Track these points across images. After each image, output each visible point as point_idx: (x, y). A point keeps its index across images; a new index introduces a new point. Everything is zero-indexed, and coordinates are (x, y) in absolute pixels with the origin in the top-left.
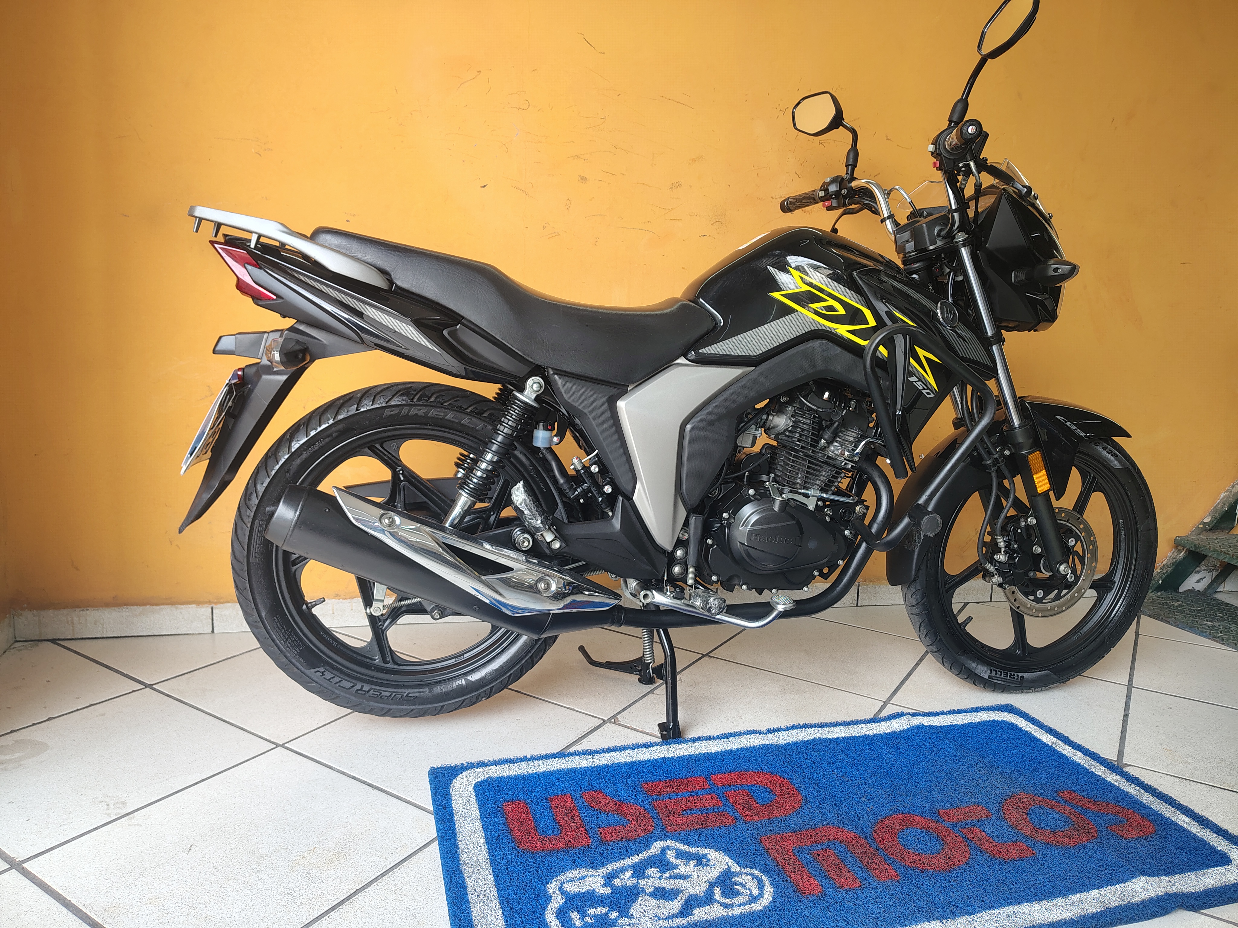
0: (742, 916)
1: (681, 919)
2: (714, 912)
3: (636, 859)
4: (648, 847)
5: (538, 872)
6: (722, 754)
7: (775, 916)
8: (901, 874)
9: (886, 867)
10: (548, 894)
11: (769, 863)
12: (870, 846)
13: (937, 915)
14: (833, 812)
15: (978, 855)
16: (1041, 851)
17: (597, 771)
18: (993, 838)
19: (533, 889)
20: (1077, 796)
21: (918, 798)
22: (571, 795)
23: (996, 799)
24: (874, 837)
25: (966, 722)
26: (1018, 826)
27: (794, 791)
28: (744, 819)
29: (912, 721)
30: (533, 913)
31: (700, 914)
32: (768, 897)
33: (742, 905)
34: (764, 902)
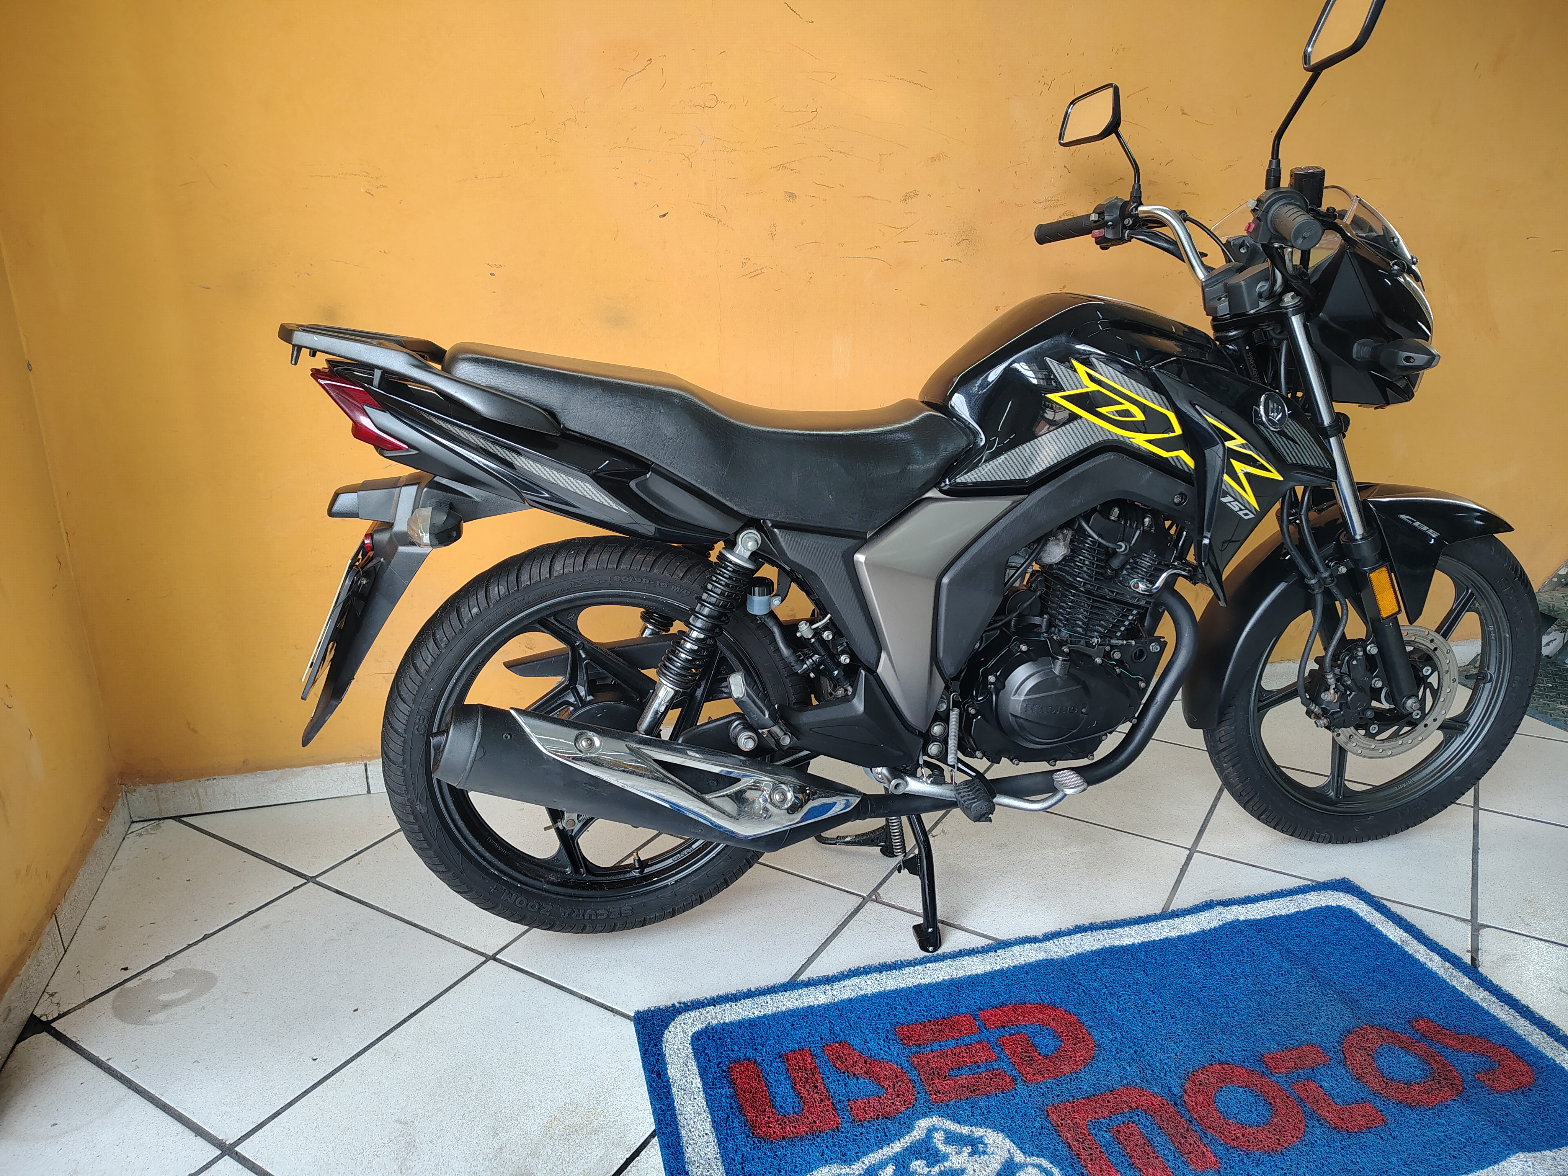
3: (897, 1147)
4: (910, 1128)
5: (780, 1172)
6: (991, 976)
8: (1221, 1159)
9: (1202, 1148)
11: (1060, 1147)
12: (1181, 1117)
14: (1133, 1065)
15: (1314, 1126)
16: (1392, 1117)
17: (838, 1010)
18: (1332, 1098)
20: (1435, 1026)
21: (1238, 1037)
22: (810, 1050)
23: (1334, 1035)
24: (1185, 1102)
25: (1292, 911)
26: (1363, 1076)
27: (1083, 1033)
28: (1024, 1079)
29: (1224, 915)
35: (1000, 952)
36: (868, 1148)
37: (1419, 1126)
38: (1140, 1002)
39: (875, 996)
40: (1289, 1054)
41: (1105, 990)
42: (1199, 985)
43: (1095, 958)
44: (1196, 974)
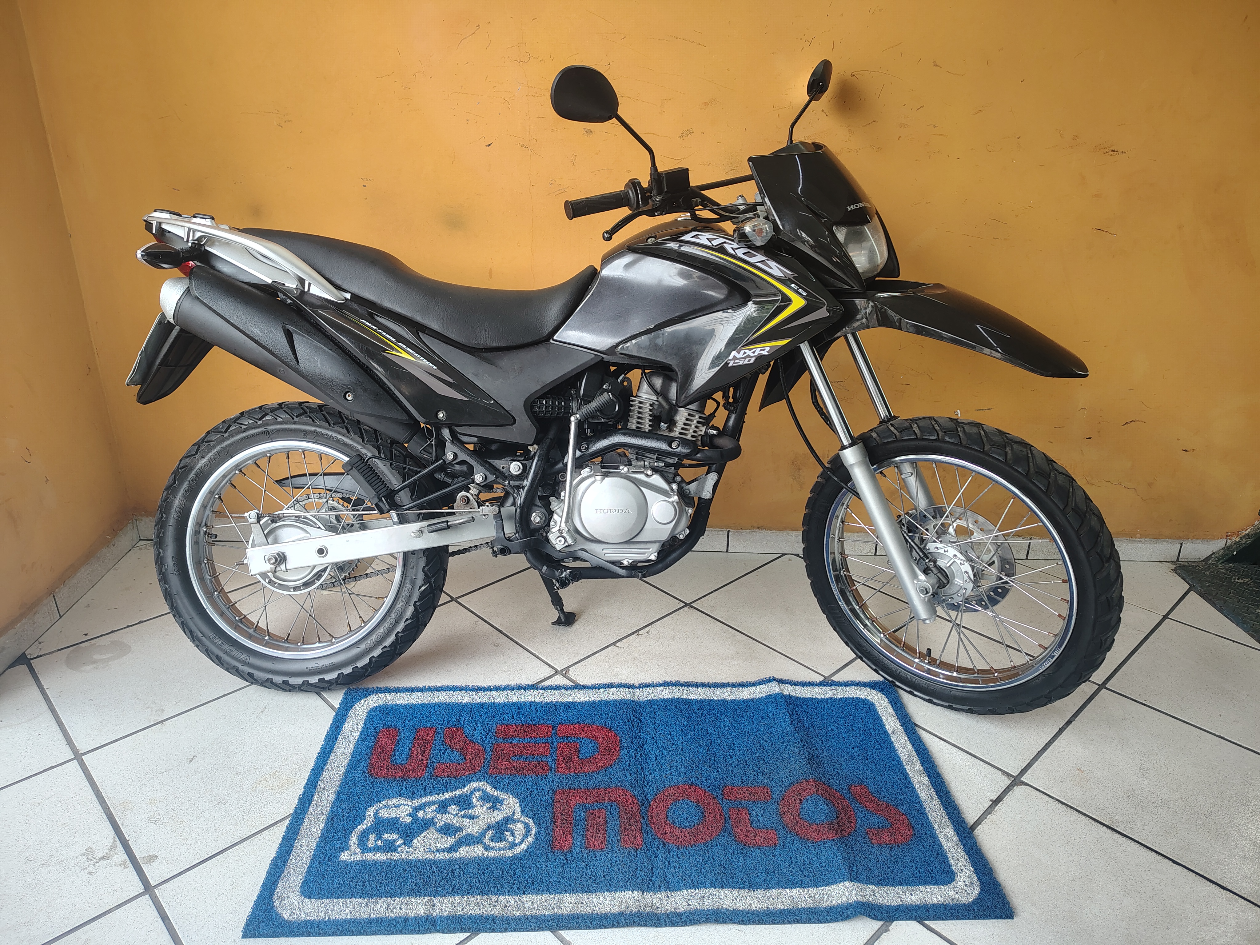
0: (493, 859)
1: (446, 853)
2: (477, 851)
3: (448, 795)
4: (464, 786)
5: (369, 796)
6: (583, 704)
7: (517, 864)
8: (645, 843)
9: (638, 834)
10: (364, 816)
11: (547, 815)
12: (639, 813)
13: (645, 887)
14: (633, 775)
15: (724, 836)
16: (784, 842)
17: (471, 708)
18: (752, 823)
19: (357, 811)
20: (866, 792)
21: (718, 771)
22: (436, 729)
23: (787, 783)
24: (650, 805)
25: (827, 697)
26: (784, 814)
27: (615, 750)
28: (556, 770)
29: (774, 688)
30: (345, 830)
31: (464, 852)
32: (524, 846)
33: (500, 849)
34: (518, 850)
35: (602, 690)
36: (431, 792)
37: (797, 852)
38: (669, 737)
39: (499, 704)
40: (745, 790)
41: (652, 726)
42: (720, 734)
43: (662, 703)
44: (724, 726)
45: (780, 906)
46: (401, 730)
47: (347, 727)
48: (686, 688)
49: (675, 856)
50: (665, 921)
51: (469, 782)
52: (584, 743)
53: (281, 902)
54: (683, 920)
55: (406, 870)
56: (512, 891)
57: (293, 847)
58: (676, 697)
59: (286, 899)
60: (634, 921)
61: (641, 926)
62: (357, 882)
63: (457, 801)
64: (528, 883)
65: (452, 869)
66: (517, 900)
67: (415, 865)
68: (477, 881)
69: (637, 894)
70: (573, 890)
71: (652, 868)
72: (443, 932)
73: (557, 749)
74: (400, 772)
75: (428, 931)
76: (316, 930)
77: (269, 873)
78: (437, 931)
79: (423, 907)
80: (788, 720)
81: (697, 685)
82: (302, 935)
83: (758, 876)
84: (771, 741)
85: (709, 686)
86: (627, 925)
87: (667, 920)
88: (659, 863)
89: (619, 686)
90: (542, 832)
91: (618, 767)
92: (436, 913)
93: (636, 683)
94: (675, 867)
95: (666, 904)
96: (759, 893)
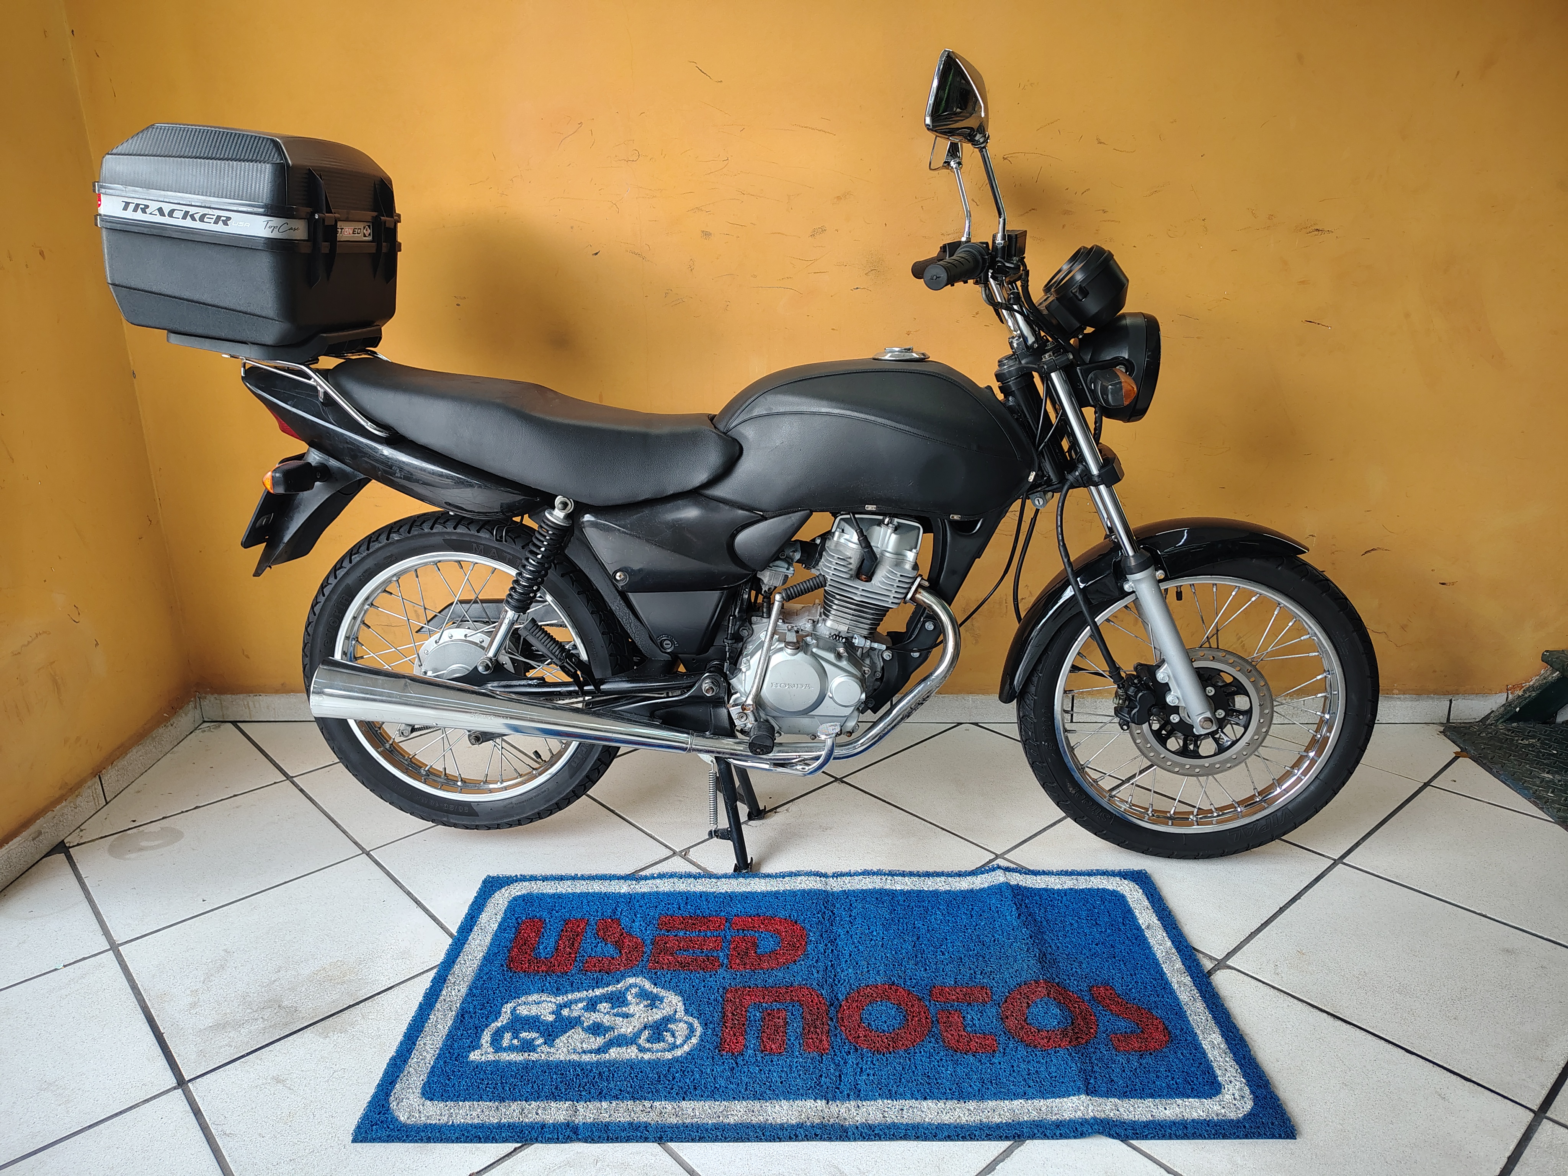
0: (649, 1062)
1: (593, 1055)
2: (630, 1053)
3: (598, 992)
4: (618, 982)
7: (677, 1067)
8: (833, 1048)
9: (824, 1038)
10: (500, 1013)
11: (716, 1015)
12: (827, 1014)
13: (830, 1095)
14: (821, 973)
15: (930, 1042)
16: (1005, 1049)
17: (630, 898)
18: (966, 1027)
19: (491, 1007)
20: (1111, 994)
21: (926, 970)
22: (588, 920)
23: (1012, 983)
24: (841, 1005)
25: (1066, 887)
26: (1007, 1018)
27: (801, 944)
28: (729, 966)
29: (999, 878)
30: (476, 1028)
31: (614, 1053)
32: (686, 1048)
33: (657, 1051)
34: (678, 1053)
36: (578, 988)
37: (1021, 1060)
38: (867, 931)
39: (664, 894)
40: (958, 990)
41: (848, 919)
42: (930, 928)
43: (860, 895)
44: (935, 919)
45: (997, 1120)
46: (547, 921)
47: (484, 917)
48: (890, 878)
49: (869, 1063)
50: (854, 1134)
51: (623, 977)
52: (763, 937)
53: (398, 1103)
54: (876, 1132)
55: (545, 1072)
56: (669, 1097)
57: (415, 1045)
58: (877, 887)
59: (404, 1100)
60: (815, 1134)
61: (825, 1140)
62: (487, 1084)
63: (608, 998)
64: (689, 1088)
65: (600, 1073)
66: (676, 1107)
67: (557, 1067)
68: (629, 1085)
69: (821, 1104)
70: (743, 1098)
71: (840, 1075)
72: (586, 1142)
73: (730, 942)
74: (543, 966)
75: (568, 1140)
76: (438, 1135)
77: (386, 1073)
78: (579, 1140)
79: (564, 1112)
80: (1015, 913)
81: (903, 874)
82: (422, 1140)
83: (971, 1086)
84: (993, 936)
85: (918, 875)
86: (807, 1138)
87: (855, 1131)
88: (849, 1070)
89: (809, 874)
90: (708, 1033)
91: (803, 963)
92: (579, 1120)
93: (830, 872)
94: (868, 1075)
95: (855, 1114)
96: (972, 1105)
